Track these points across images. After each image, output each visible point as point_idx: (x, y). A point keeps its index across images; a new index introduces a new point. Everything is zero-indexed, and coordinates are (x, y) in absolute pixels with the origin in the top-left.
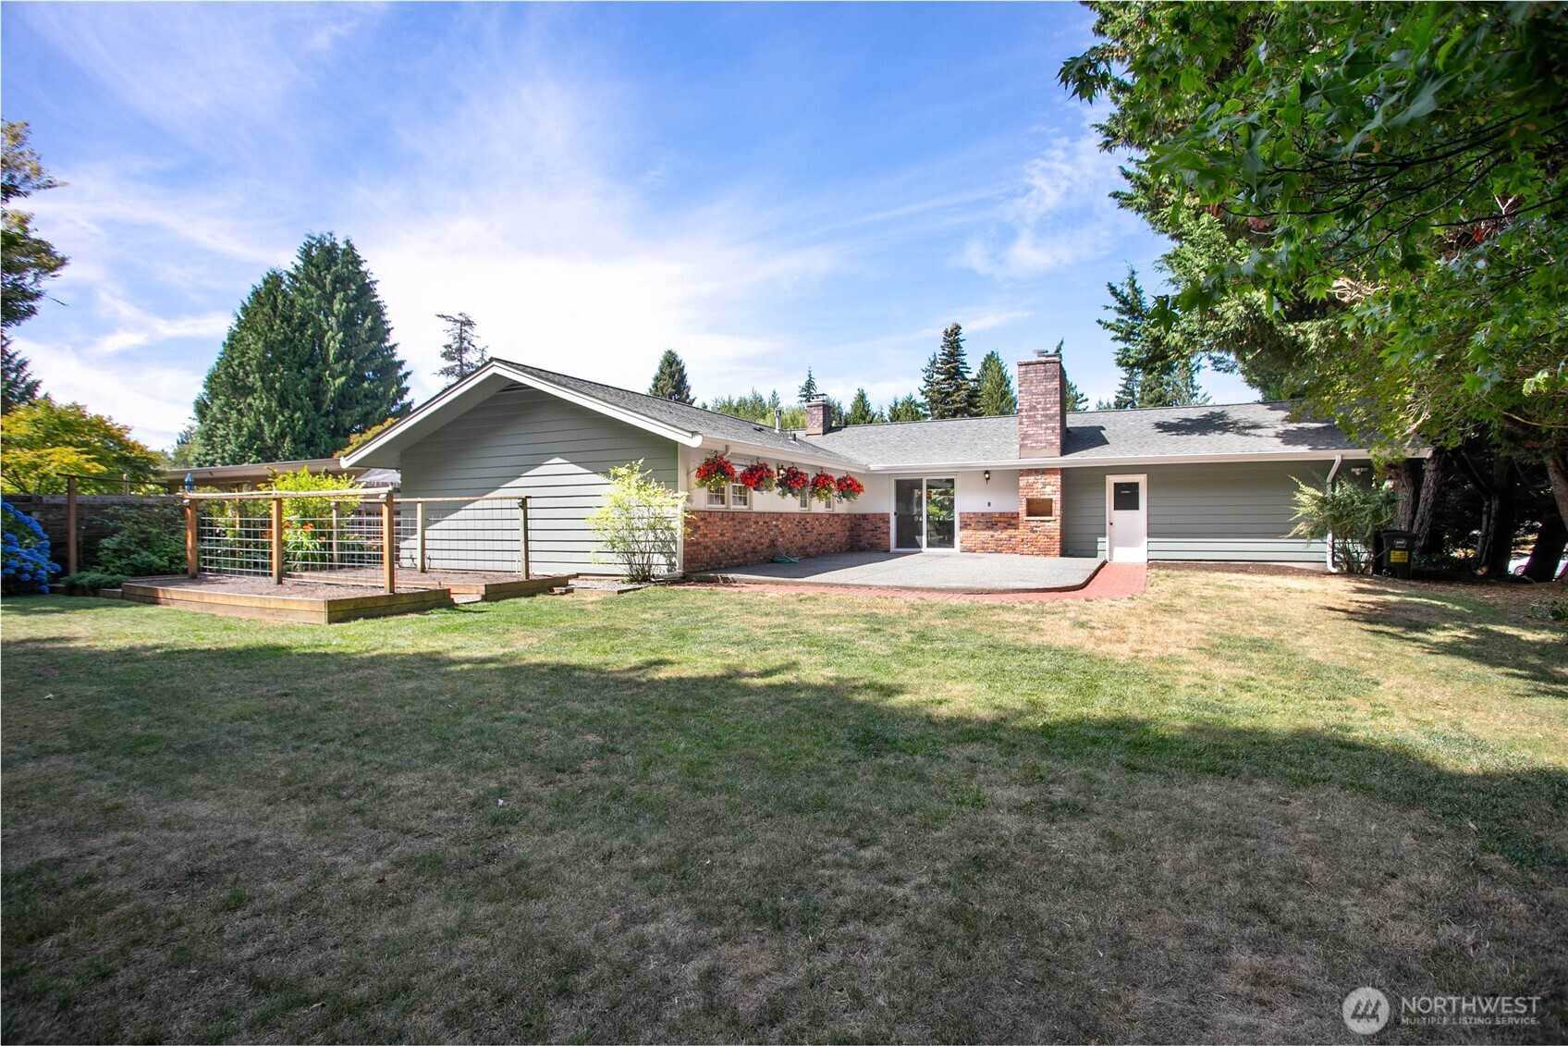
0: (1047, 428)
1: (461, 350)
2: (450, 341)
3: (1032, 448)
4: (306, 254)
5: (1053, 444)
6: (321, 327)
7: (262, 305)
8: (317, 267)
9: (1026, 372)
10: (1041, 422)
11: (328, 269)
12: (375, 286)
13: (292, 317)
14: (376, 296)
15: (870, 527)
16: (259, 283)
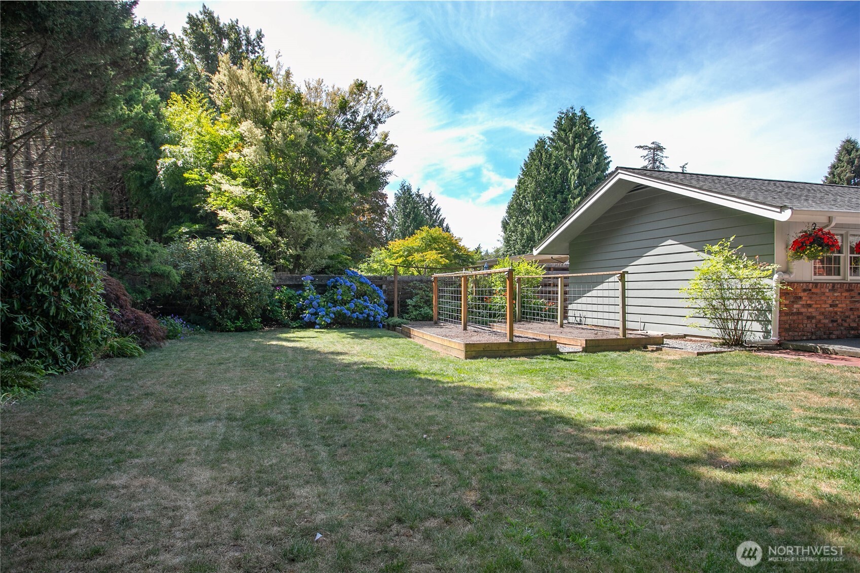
2: (645, 163)
4: (559, 124)
6: (567, 168)
7: (535, 160)
8: (564, 131)
11: (571, 130)
13: (550, 165)
14: (601, 142)
16: (533, 147)
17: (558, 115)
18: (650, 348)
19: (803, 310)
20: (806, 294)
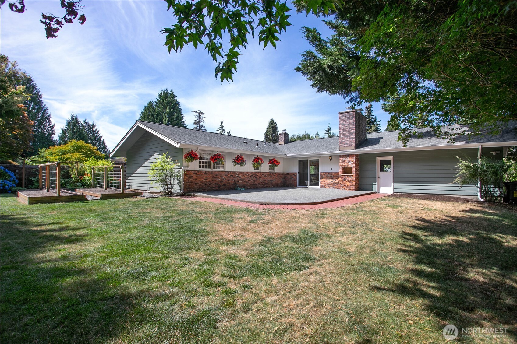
0: (350, 138)
1: (199, 122)
2: (196, 119)
3: (344, 146)
4: (160, 96)
5: (352, 145)
6: (163, 116)
7: (147, 111)
8: (162, 99)
9: (342, 116)
10: (348, 136)
11: (165, 100)
12: (179, 104)
13: (154, 114)
14: (179, 107)
15: (290, 178)
16: (146, 105)
17: (160, 91)
18: (134, 197)
19: (194, 181)
20: (195, 175)
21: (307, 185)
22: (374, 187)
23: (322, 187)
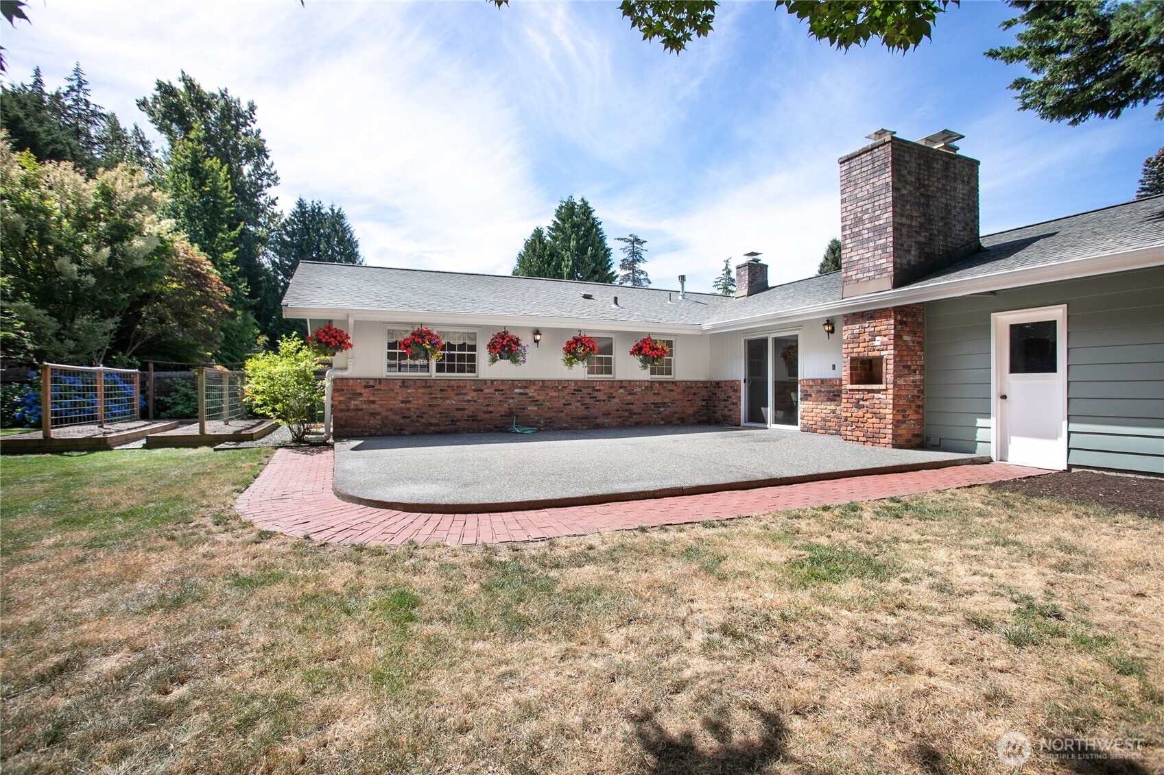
0: (876, 248)
1: (634, 262)
2: (625, 256)
3: (858, 280)
5: (884, 271)
6: (562, 258)
8: (563, 220)
9: (849, 171)
10: (868, 240)
11: (569, 220)
12: (600, 226)
13: (544, 255)
16: (529, 236)
21: (764, 421)
22: (980, 435)
23: (809, 429)
